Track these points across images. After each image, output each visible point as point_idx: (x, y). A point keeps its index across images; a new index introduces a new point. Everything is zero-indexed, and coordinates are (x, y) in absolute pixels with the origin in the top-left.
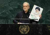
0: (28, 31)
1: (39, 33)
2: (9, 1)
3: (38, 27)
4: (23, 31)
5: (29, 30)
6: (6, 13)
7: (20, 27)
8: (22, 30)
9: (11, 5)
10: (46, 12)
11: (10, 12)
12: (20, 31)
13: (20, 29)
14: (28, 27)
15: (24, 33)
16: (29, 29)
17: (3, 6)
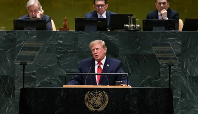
0: (106, 105)
1: (132, 108)
2: (59, 56)
3: (128, 95)
4: (94, 105)
5: (107, 102)
6: (51, 83)
7: (86, 96)
8: (92, 103)
9: (62, 65)
10: (142, 80)
11: (62, 80)
12: (87, 104)
13: (86, 99)
14: (106, 96)
15: (95, 108)
16: (107, 99)
17: (44, 66)
